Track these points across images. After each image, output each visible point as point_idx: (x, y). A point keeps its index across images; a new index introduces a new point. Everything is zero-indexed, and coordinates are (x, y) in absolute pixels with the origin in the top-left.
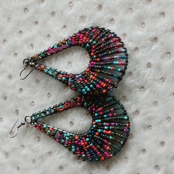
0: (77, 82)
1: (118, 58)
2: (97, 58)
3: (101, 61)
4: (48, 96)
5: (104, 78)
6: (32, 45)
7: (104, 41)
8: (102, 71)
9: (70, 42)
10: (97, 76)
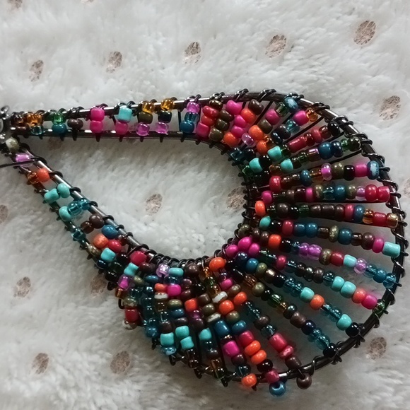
0: (156, 291)
1: (359, 268)
2: (272, 229)
3: (283, 249)
4: (19, 287)
5: (269, 323)
6: (38, 65)
7: (327, 175)
8: (272, 292)
9: (189, 122)
10: (244, 303)
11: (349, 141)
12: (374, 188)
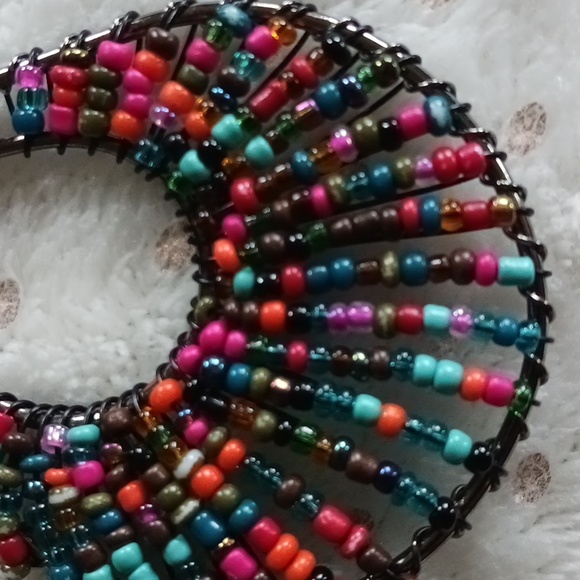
0: (49, 486)
1: (459, 327)
2: (261, 294)
3: (296, 328)
5: (303, 491)
7: (346, 149)
8: (296, 423)
9: (30, 109)
10: (241, 462)
11: (374, 67)
12: (449, 154)
